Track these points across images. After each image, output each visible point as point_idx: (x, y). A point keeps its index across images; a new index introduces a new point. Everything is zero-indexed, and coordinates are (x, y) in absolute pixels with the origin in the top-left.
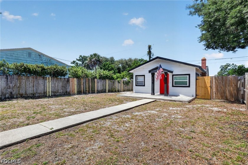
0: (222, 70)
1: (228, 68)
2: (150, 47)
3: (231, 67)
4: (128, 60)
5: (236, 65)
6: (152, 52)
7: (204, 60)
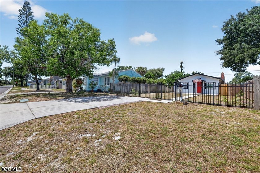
0: (236, 77)
1: (242, 75)
2: (182, 63)
3: (245, 74)
4: (157, 69)
5: (249, 72)
6: (183, 66)
7: (223, 74)
